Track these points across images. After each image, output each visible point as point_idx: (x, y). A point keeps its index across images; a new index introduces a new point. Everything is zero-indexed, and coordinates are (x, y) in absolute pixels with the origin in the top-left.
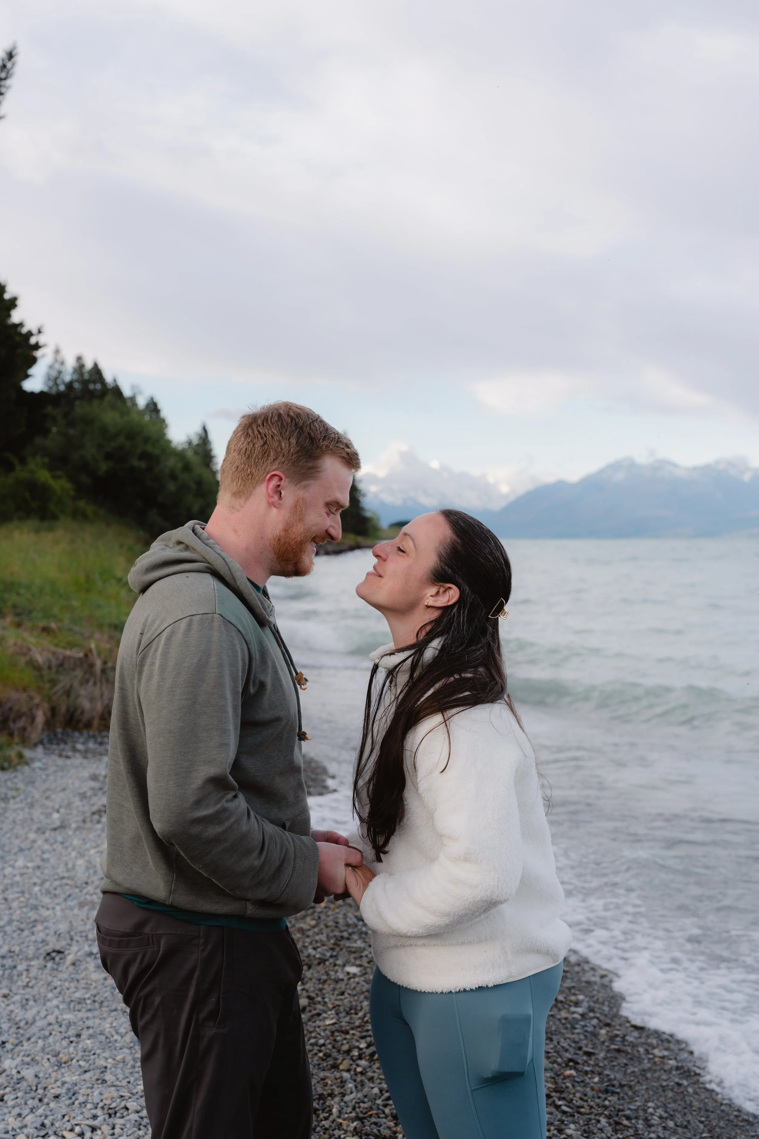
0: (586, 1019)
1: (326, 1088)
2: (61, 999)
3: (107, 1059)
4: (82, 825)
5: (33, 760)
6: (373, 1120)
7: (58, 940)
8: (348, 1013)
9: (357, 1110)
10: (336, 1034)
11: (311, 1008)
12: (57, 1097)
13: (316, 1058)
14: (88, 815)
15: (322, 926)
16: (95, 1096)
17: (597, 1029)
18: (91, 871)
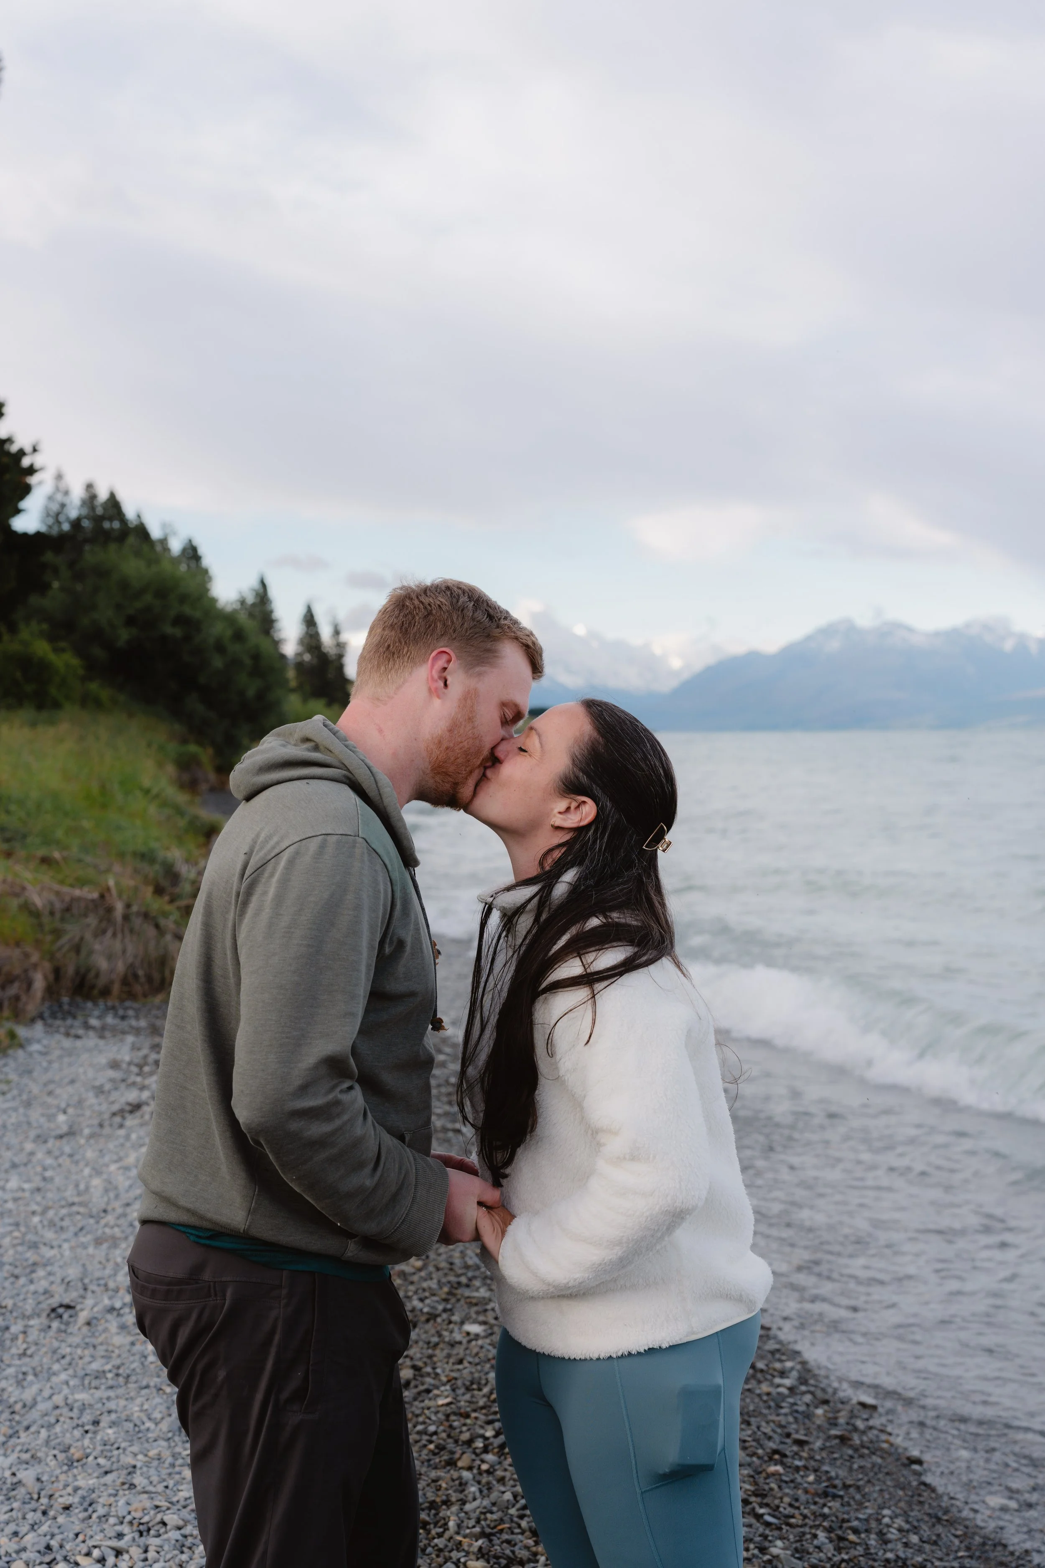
0: (796, 1394)
1: (440, 1493)
2: (71, 1372)
3: (135, 1455)
4: (97, 1130)
5: (29, 1041)
6: (505, 1536)
7: (66, 1291)
8: (468, 1389)
9: (483, 1523)
10: (453, 1418)
11: (418, 1383)
12: (67, 1508)
13: (425, 1452)
14: (106, 1116)
15: (431, 1268)
16: (121, 1506)
17: (812, 1408)
18: (112, 1195)
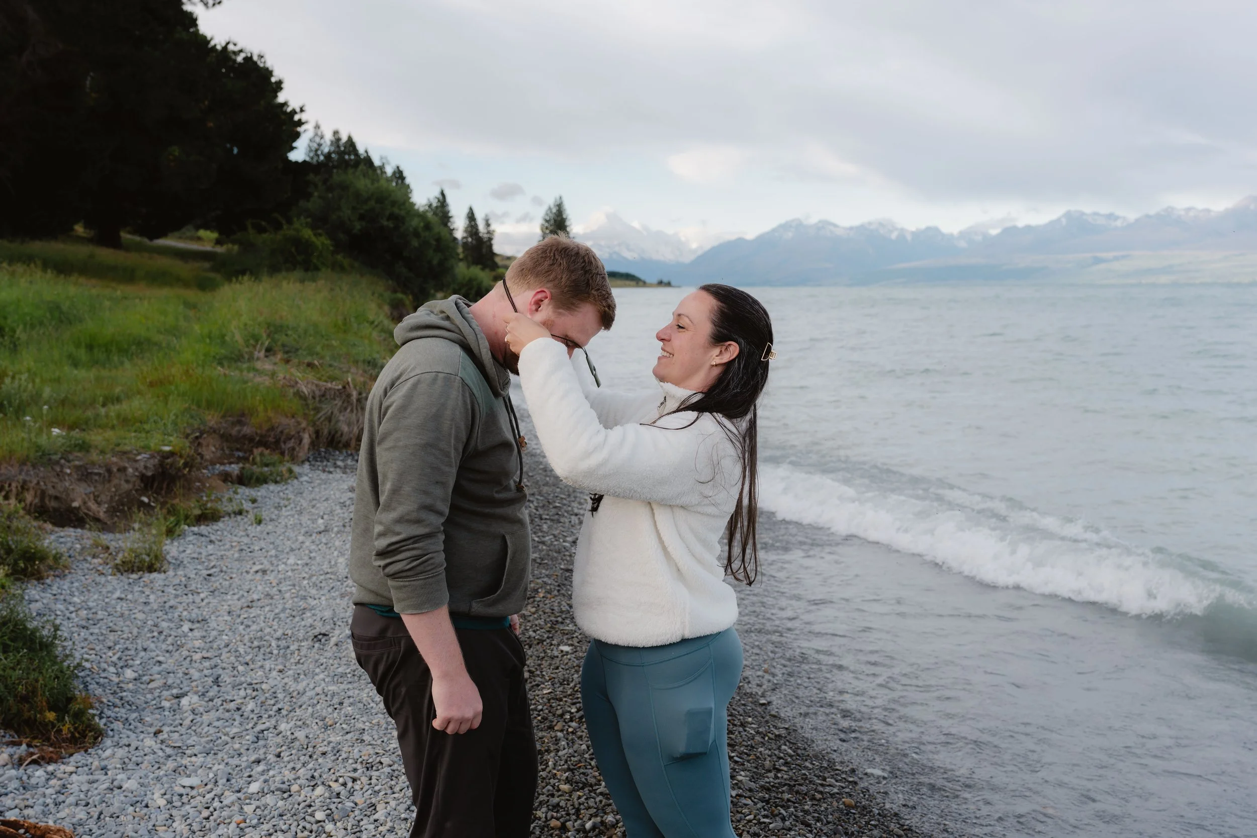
1: (544, 745)
2: (326, 673)
3: (364, 722)
4: (342, 529)
5: (301, 475)
6: (582, 770)
7: (323, 625)
8: (561, 684)
9: (569, 763)
10: (552, 701)
11: (532, 680)
12: (324, 754)
14: (347, 521)
15: (541, 613)
16: (356, 753)
